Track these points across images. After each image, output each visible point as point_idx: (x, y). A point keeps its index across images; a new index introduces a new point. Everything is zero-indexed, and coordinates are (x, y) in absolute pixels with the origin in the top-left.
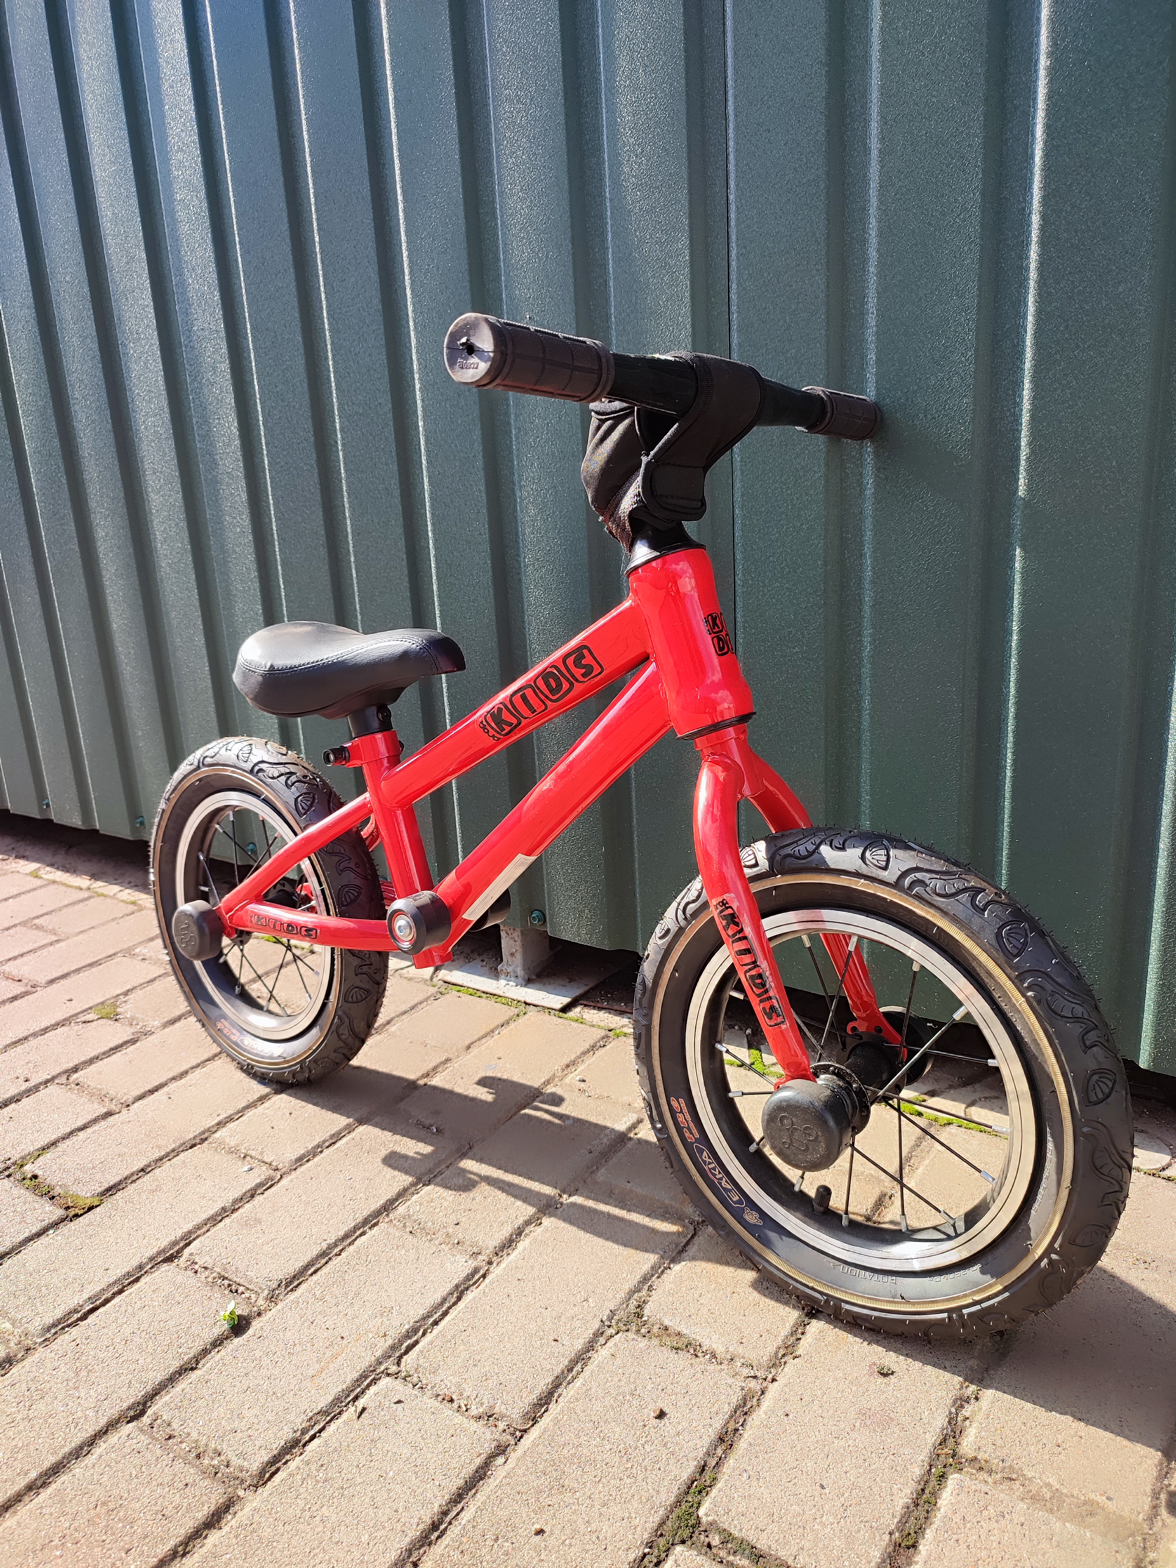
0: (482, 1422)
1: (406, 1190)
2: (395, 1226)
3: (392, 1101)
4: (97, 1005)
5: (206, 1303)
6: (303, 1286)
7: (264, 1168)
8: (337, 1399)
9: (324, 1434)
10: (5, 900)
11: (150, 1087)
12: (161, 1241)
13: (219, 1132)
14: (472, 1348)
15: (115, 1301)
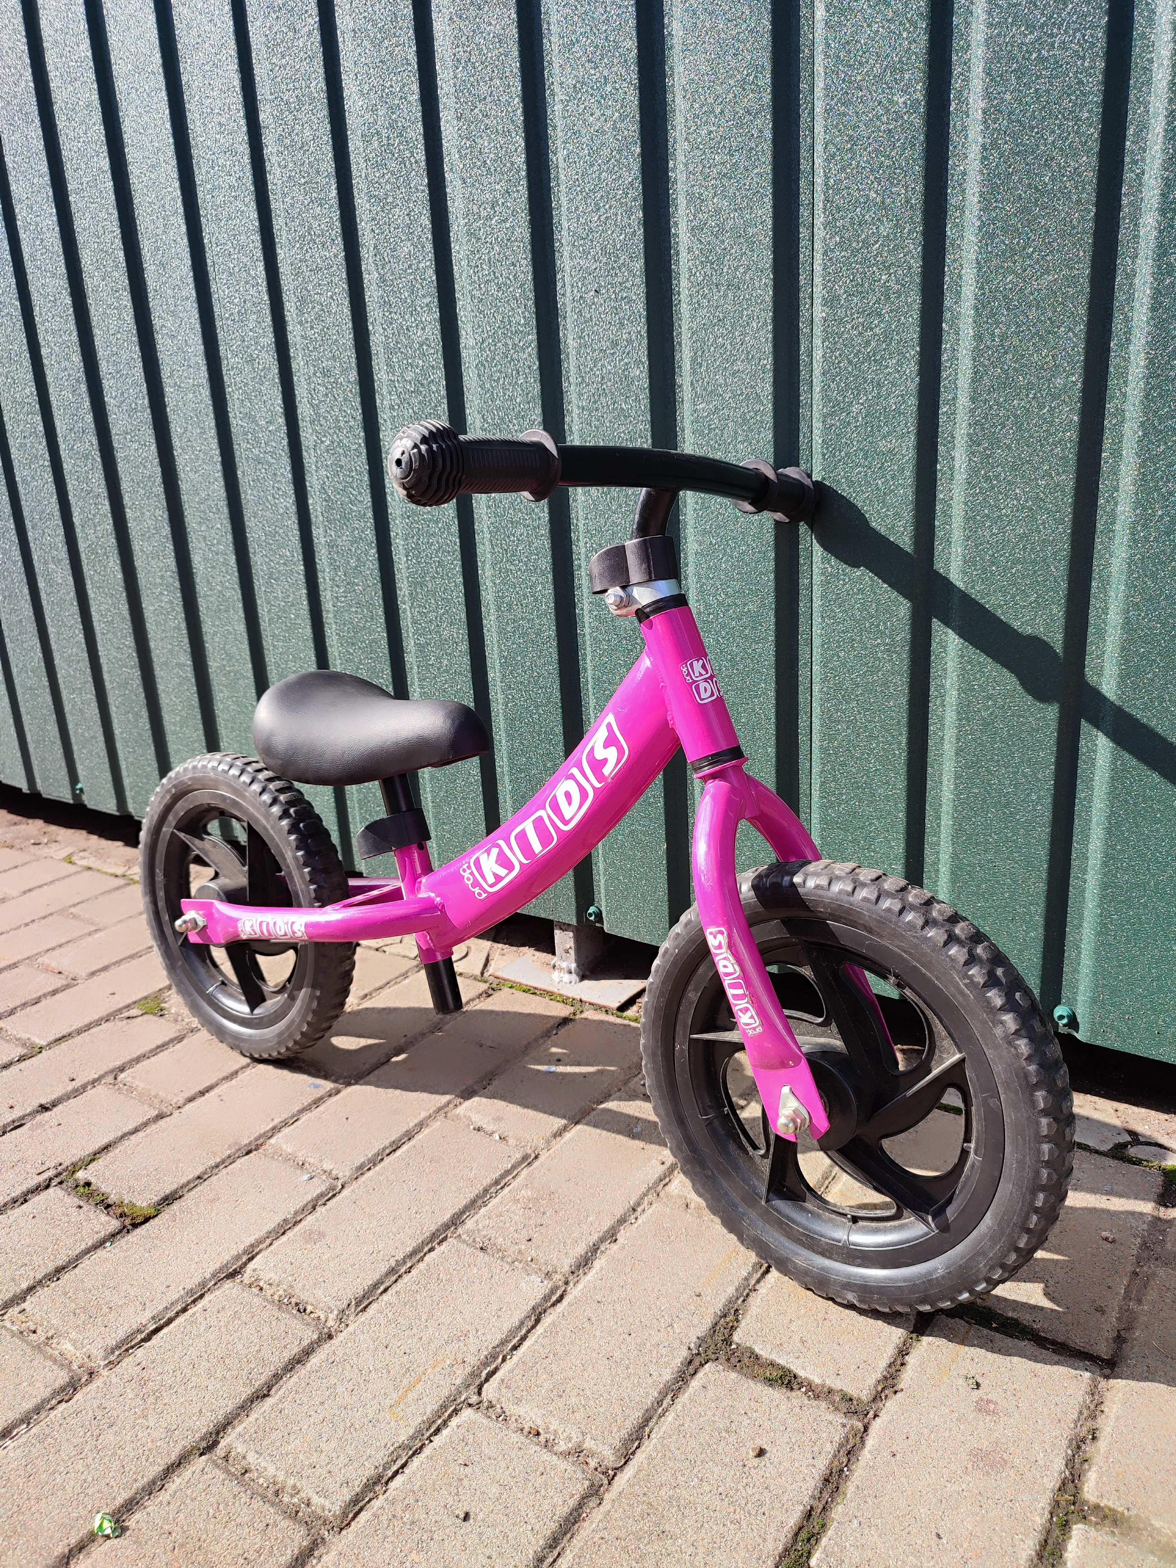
0: (571, 1459)
1: (473, 1202)
2: (464, 1241)
3: (451, 1106)
4: (140, 1000)
5: (274, 1323)
6: (374, 1306)
7: (324, 1177)
8: (419, 1432)
9: (406, 1470)
10: (40, 887)
11: (201, 1087)
12: (225, 1256)
13: (275, 1138)
14: (555, 1377)
15: (179, 1320)
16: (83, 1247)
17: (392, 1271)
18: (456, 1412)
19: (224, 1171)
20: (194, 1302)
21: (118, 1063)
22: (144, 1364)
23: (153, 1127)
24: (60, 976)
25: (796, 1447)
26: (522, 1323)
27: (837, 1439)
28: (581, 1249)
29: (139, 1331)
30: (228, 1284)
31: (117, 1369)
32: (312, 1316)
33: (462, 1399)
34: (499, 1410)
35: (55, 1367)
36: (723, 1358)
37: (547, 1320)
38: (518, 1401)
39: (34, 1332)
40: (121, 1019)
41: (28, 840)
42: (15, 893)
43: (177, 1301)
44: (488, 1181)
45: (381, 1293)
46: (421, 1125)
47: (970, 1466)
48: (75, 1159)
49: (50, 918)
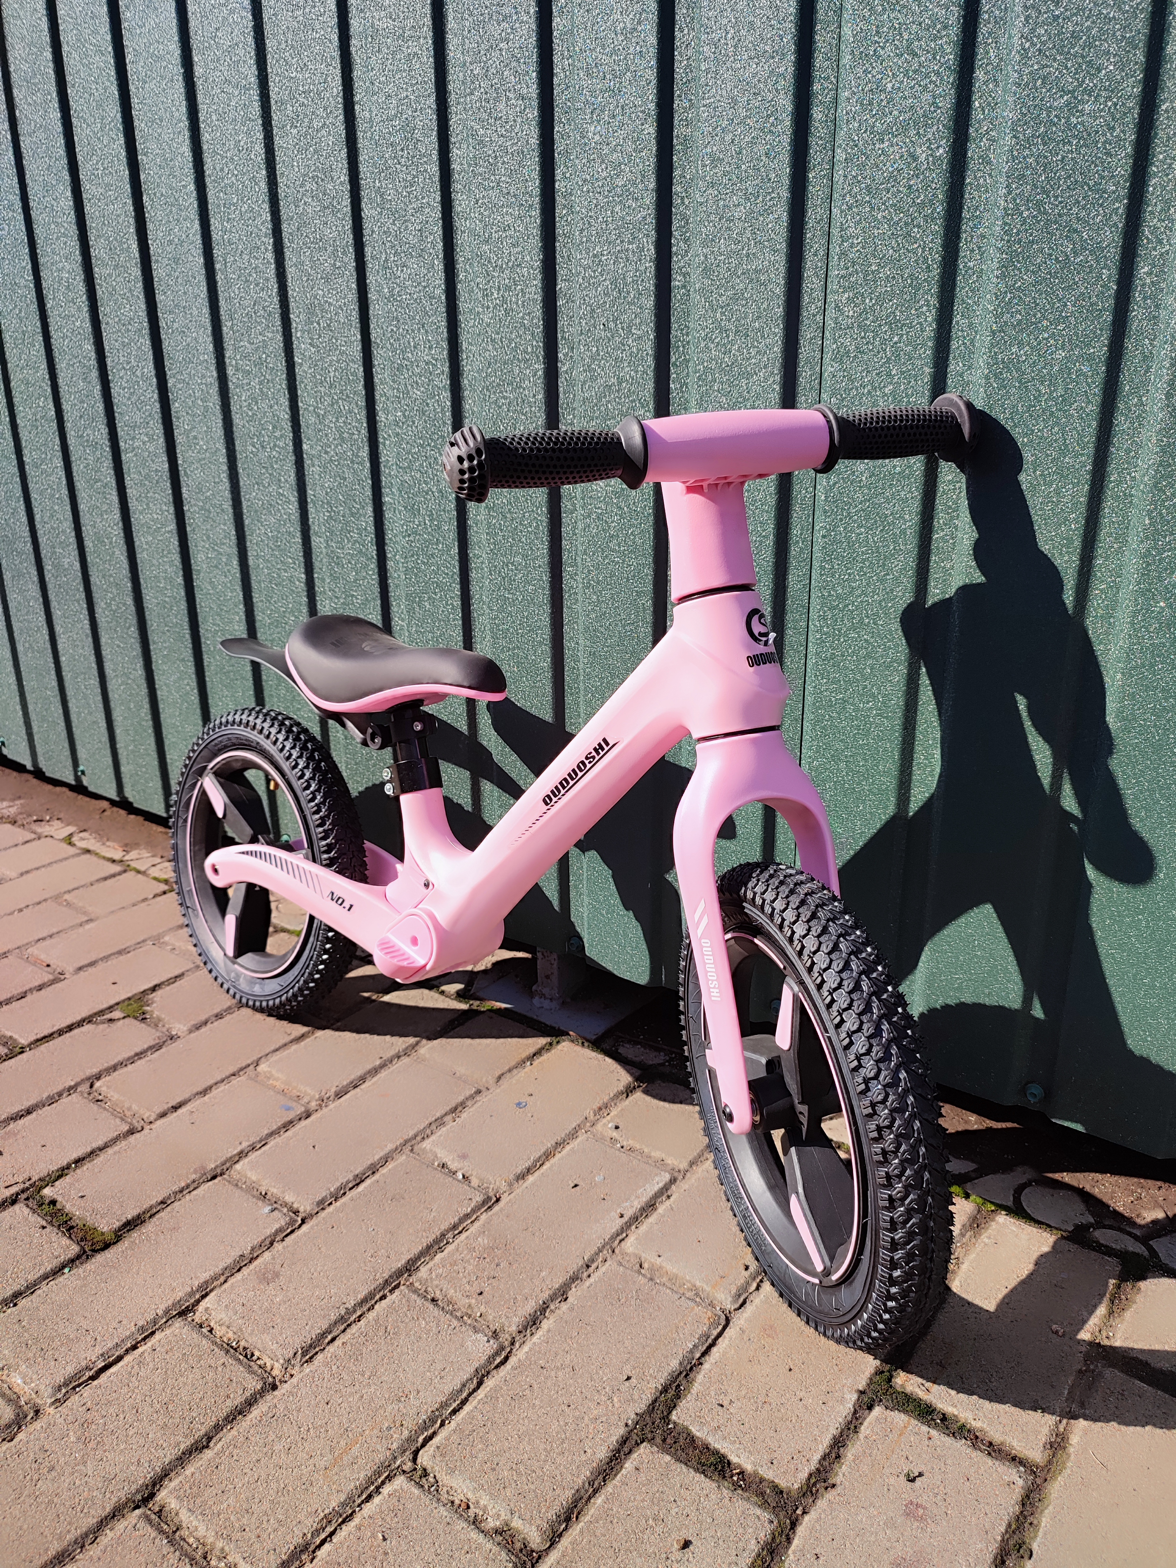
0: (497, 1538)
1: (429, 1247)
2: (416, 1291)
3: (419, 1138)
4: (124, 1001)
5: (220, 1369)
6: (320, 1357)
7: (285, 1210)
8: (350, 1499)
9: (335, 1539)
10: (37, 869)
11: (174, 1103)
12: (177, 1291)
13: (241, 1163)
14: (490, 1447)
15: (128, 1359)
16: (41, 1272)
17: (342, 1319)
18: (389, 1478)
19: (187, 1197)
20: (144, 1339)
21: (95, 1070)
22: (89, 1405)
23: (123, 1144)
24: (48, 969)
25: (721, 1542)
26: (464, 1385)
27: (762, 1535)
28: (530, 1307)
29: (88, 1368)
30: (178, 1324)
31: (63, 1409)
32: (259, 1362)
33: (398, 1463)
34: (431, 1480)
35: (3, 1402)
36: (658, 1440)
37: (489, 1383)
38: (451, 1471)
40: (104, 1022)
41: (30, 815)
42: (13, 874)
43: (128, 1338)
44: (445, 1226)
45: (329, 1343)
46: (385, 1160)
48: (43, 1173)
49: (44, 904)
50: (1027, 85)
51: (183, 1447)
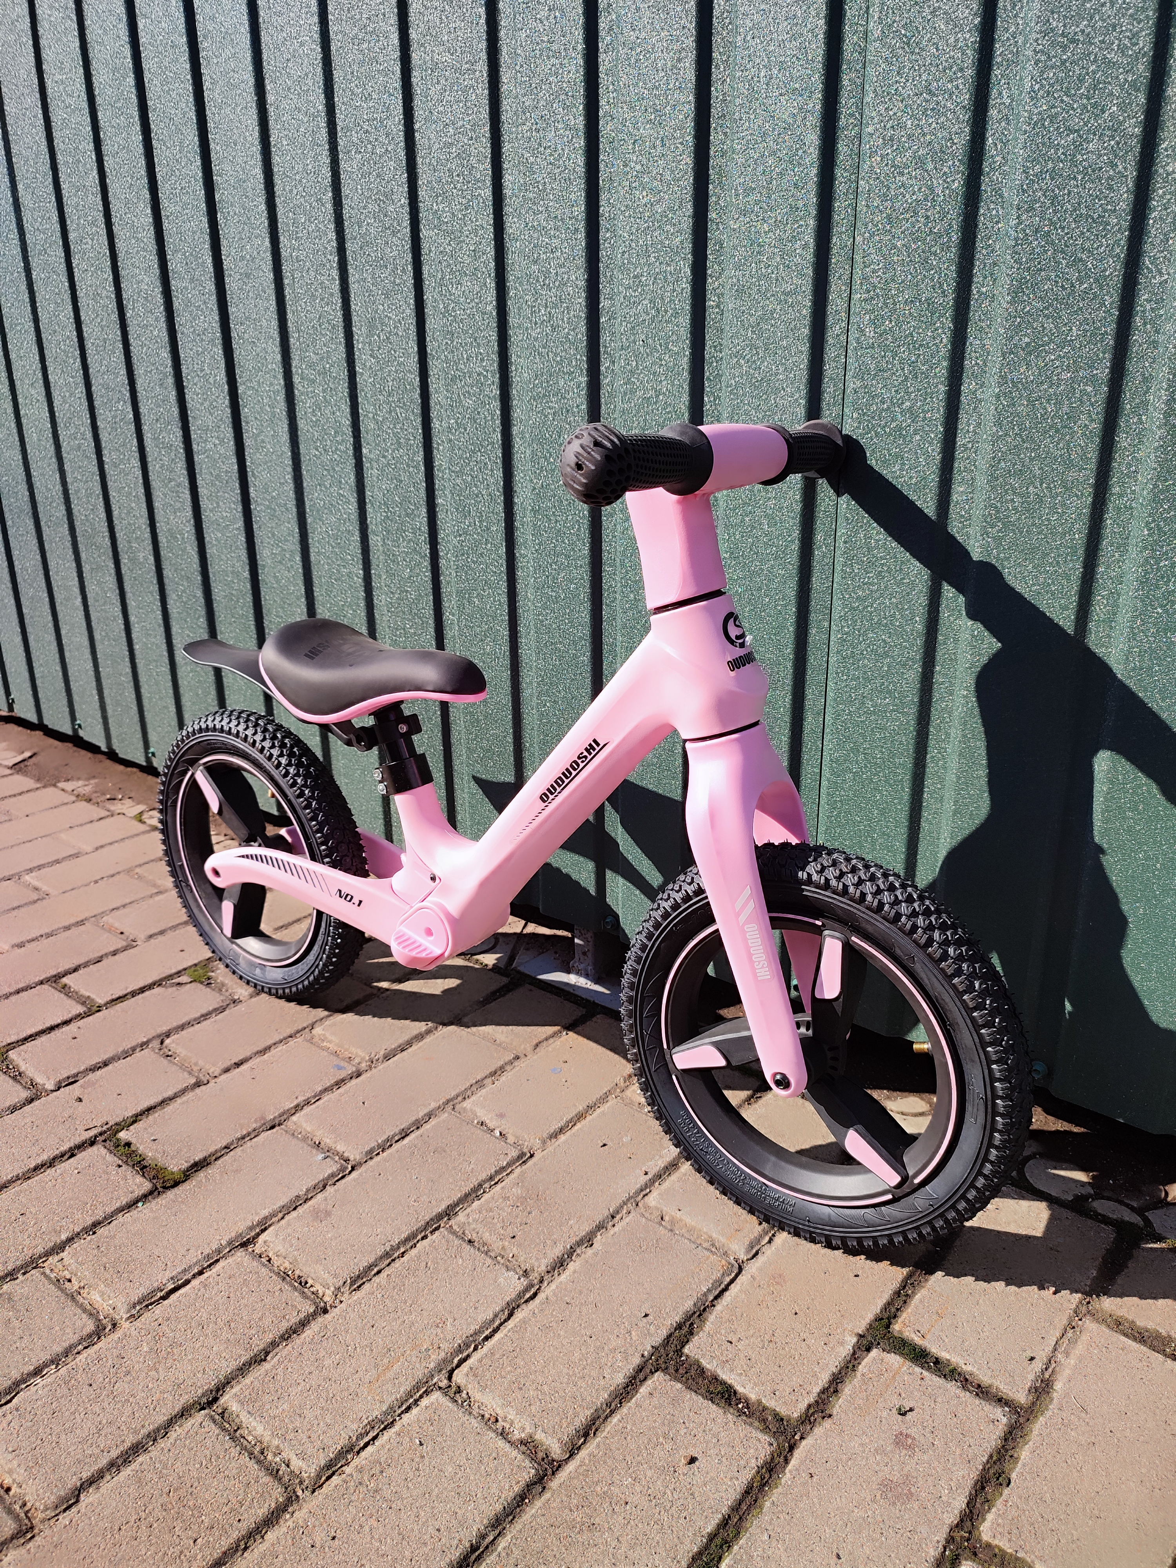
0: (522, 1448)
1: (467, 1196)
2: (454, 1233)
3: (460, 1099)
4: (190, 967)
5: (277, 1294)
6: (367, 1286)
7: (337, 1158)
8: (391, 1408)
9: (377, 1443)
10: (111, 844)
11: (236, 1060)
12: (241, 1225)
13: (297, 1115)
14: (519, 1370)
15: (195, 1283)
16: (118, 1205)
17: (387, 1255)
18: (427, 1393)
19: (249, 1144)
20: (209, 1266)
21: (165, 1029)
22: (160, 1321)
23: (190, 1095)
24: (122, 936)
25: (724, 1459)
26: (496, 1316)
27: (762, 1456)
28: (557, 1251)
29: (159, 1289)
30: (240, 1253)
31: (137, 1323)
32: (312, 1289)
33: (435, 1380)
34: (465, 1396)
35: (84, 1316)
36: (671, 1370)
37: (519, 1315)
38: (483, 1389)
39: (70, 1281)
40: (172, 985)
41: (104, 794)
42: (89, 849)
43: (195, 1264)
44: (484, 1176)
45: (375, 1275)
46: (430, 1116)
47: (878, 1496)
48: (119, 1119)
49: (118, 876)
50: (1036, 124)
51: (243, 1359)
